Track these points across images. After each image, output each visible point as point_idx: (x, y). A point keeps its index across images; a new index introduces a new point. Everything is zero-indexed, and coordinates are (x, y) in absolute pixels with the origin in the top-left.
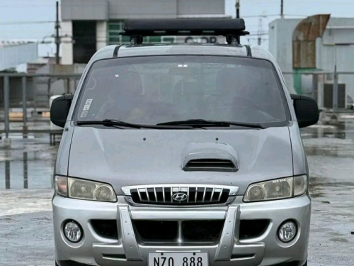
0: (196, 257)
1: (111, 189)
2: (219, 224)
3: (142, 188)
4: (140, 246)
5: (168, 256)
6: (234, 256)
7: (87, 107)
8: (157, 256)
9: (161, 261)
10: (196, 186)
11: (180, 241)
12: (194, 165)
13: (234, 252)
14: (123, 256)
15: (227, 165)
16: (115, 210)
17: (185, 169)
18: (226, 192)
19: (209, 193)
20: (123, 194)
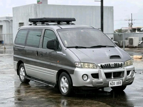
1: (95, 65)
3: (103, 64)
4: (107, 80)
5: (113, 82)
7: (66, 43)
8: (111, 82)
16: (98, 71)
17: (110, 58)
20: (98, 66)
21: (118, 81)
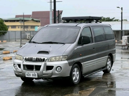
0: (35, 74)
2: (40, 66)
3: (27, 57)
4: (24, 71)
5: (29, 73)
6: (44, 74)
8: (27, 73)
9: (28, 74)
10: (38, 57)
11: (34, 70)
12: (40, 52)
13: (43, 73)
14: (21, 73)
15: (47, 52)
17: (38, 53)
18: (44, 59)
19: (40, 59)
20: (24, 59)
21: (33, 73)
